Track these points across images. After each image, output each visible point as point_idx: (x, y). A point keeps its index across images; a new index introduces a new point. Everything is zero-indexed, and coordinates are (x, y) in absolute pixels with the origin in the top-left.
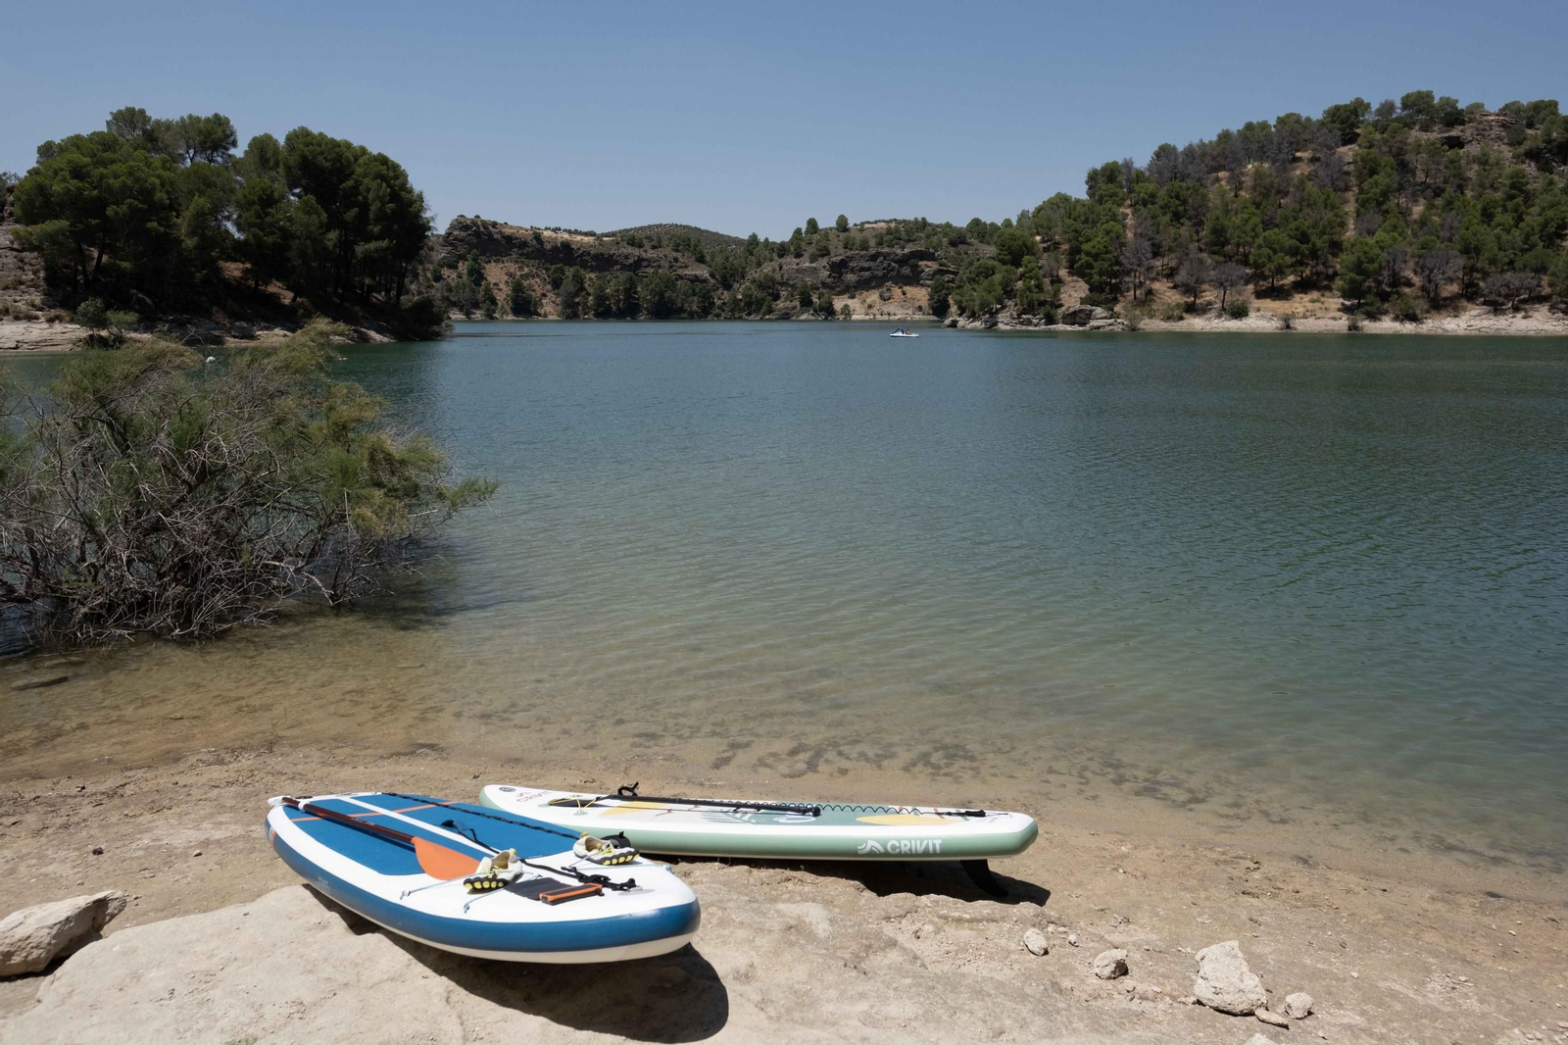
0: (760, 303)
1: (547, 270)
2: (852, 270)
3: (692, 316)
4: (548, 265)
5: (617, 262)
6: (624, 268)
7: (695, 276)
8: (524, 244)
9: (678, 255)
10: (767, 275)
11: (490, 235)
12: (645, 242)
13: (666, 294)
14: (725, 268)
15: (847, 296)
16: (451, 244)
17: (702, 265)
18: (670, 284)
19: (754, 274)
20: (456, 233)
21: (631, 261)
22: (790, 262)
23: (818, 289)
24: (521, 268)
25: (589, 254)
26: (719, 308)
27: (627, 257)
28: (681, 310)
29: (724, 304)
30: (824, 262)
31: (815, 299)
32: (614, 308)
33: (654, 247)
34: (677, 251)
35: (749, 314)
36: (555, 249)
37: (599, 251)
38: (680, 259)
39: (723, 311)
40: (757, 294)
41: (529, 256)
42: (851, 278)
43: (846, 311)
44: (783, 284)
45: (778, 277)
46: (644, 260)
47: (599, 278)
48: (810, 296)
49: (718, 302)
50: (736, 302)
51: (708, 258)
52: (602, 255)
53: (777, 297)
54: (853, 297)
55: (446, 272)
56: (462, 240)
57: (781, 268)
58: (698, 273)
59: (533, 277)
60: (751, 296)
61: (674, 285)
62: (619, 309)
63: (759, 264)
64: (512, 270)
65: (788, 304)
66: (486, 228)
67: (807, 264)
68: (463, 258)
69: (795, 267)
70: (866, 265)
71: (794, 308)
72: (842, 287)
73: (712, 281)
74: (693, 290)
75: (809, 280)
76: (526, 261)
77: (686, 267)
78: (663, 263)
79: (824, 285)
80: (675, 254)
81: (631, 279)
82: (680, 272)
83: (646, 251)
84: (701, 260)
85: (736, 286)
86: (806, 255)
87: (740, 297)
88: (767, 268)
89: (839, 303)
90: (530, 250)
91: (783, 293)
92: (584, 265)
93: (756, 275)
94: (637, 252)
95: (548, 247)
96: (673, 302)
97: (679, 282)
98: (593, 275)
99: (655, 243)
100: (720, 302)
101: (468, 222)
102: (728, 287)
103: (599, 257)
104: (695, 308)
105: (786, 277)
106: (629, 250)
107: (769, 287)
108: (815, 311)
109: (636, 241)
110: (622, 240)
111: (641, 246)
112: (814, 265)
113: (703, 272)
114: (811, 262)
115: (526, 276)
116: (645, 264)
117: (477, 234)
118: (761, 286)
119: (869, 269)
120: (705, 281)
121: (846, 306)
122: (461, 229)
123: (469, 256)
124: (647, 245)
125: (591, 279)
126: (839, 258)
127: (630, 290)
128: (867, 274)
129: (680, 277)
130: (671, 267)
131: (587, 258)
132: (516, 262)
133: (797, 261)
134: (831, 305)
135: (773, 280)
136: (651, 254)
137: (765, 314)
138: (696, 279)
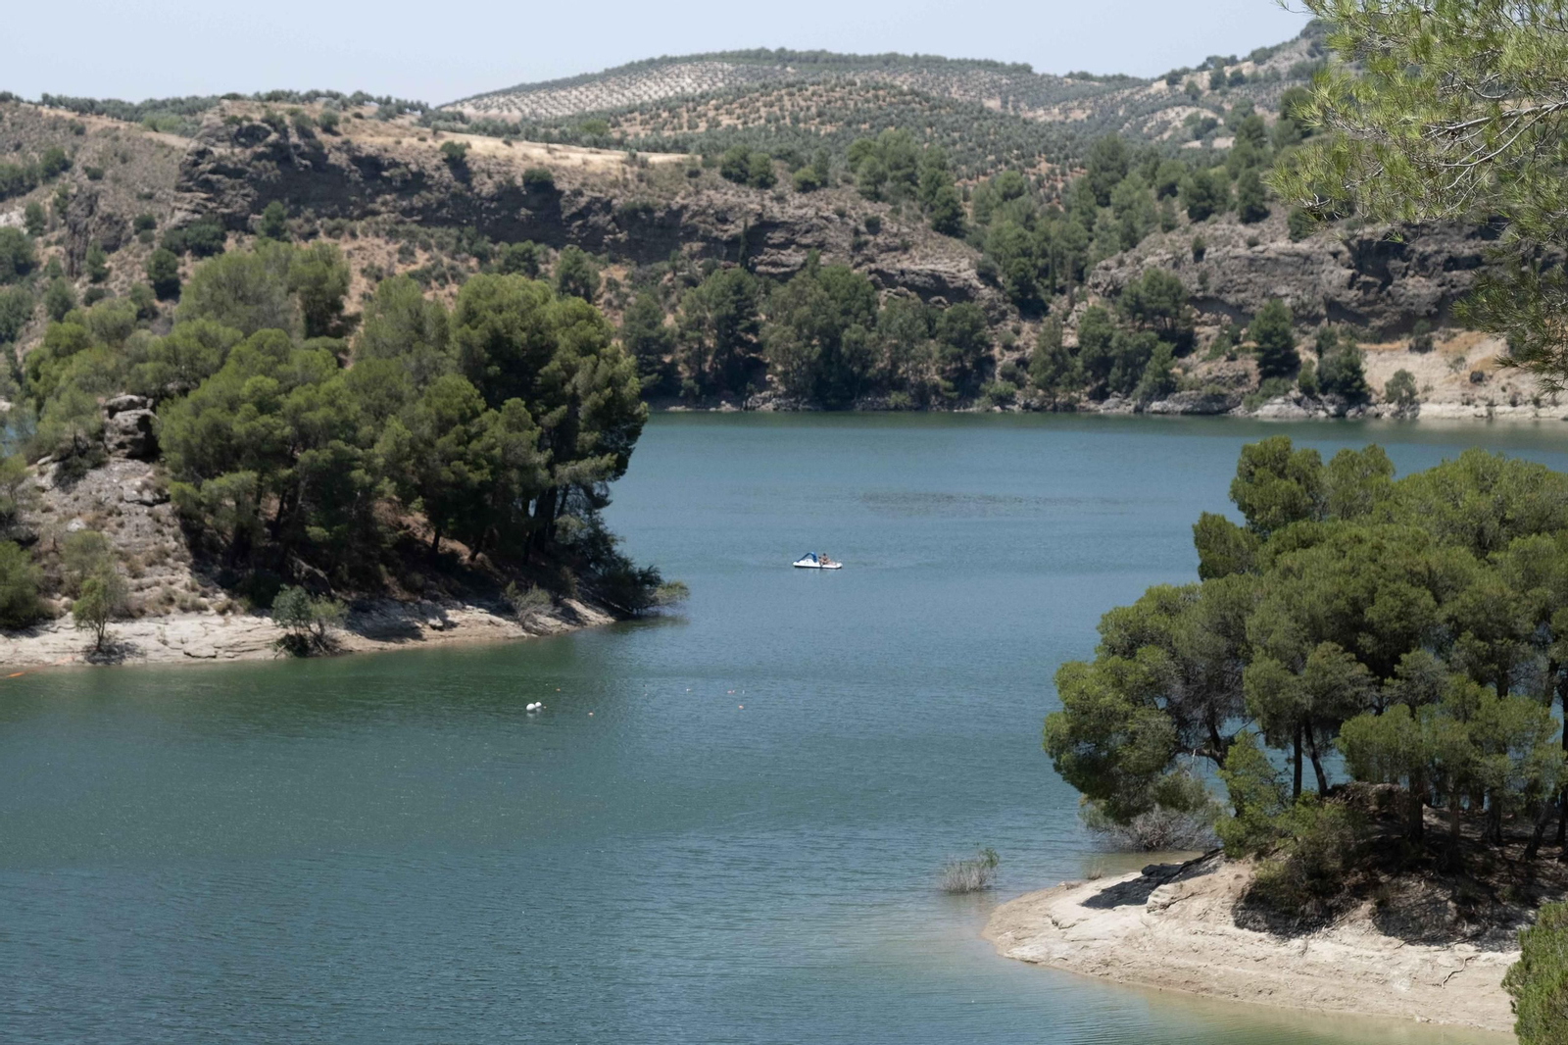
0: (1134, 362)
1: (483, 257)
2: (1423, 265)
3: (922, 400)
4: (485, 243)
5: (691, 234)
6: (712, 246)
7: (934, 276)
8: (415, 182)
9: (880, 210)
10: (1154, 281)
11: (318, 155)
12: (778, 168)
13: (848, 335)
14: (1026, 253)
15: (1405, 342)
16: (206, 185)
17: (954, 242)
18: (858, 303)
19: (1112, 268)
20: (220, 150)
21: (735, 229)
22: (1227, 234)
23: (1315, 320)
24: (406, 254)
25: (607, 206)
26: (1008, 376)
27: (722, 218)
28: (891, 382)
29: (1022, 363)
30: (1331, 239)
31: (1306, 354)
32: (684, 372)
33: (806, 187)
34: (876, 197)
35: (1100, 395)
36: (507, 194)
37: (637, 200)
38: (889, 225)
39: (1020, 385)
40: (1124, 333)
41: (429, 217)
42: (1418, 288)
43: (1403, 390)
44: (1205, 303)
45: (1189, 281)
46: (774, 225)
47: (638, 282)
48: (1289, 344)
49: (1005, 359)
50: (1059, 358)
51: (969, 219)
52: (648, 210)
53: (1185, 344)
54: (1424, 347)
55: (190, 267)
56: (236, 173)
57: (1199, 253)
58: (943, 267)
59: (443, 279)
60: (1106, 340)
61: (870, 304)
62: (700, 377)
63: (1131, 240)
64: (381, 260)
65: (1221, 367)
66: (305, 133)
67: (1283, 244)
68: (237, 224)
69: (1242, 250)
70: (1466, 249)
71: (1240, 380)
72: (1392, 316)
73: (987, 292)
74: (930, 322)
75: (1288, 294)
76: (422, 232)
77: (905, 248)
78: (832, 235)
79: (1335, 309)
80: (871, 209)
81: (739, 289)
82: (887, 263)
83: (780, 199)
84: (950, 226)
85: (1057, 305)
86: (1279, 215)
87: (1071, 341)
88: (1156, 253)
89: (1380, 366)
90: (433, 197)
91: (1207, 333)
92: (592, 242)
93: (1122, 275)
94: (752, 201)
95: (487, 187)
96: (862, 356)
97: (883, 295)
98: (618, 273)
99: (807, 172)
100: (1010, 358)
101: (257, 117)
102: (1032, 307)
103: (631, 217)
104: (934, 377)
105: (1214, 282)
106: (729, 195)
107: (1164, 313)
108: (1307, 390)
109: (753, 168)
110: (709, 164)
111: (765, 183)
112: (1303, 246)
113: (956, 263)
114: (1296, 236)
115: (424, 277)
116: (778, 237)
117: (281, 154)
118: (1138, 309)
119: (1474, 262)
120: (963, 294)
121: (1403, 377)
122: (234, 140)
123: (256, 220)
124: (785, 184)
125: (613, 284)
126: (1382, 228)
127: (735, 322)
128: (1465, 277)
129: (886, 279)
130: (858, 247)
131: (601, 219)
132: (392, 235)
133: (1250, 231)
134: (1357, 372)
135: (1174, 291)
136: (796, 207)
137: (1149, 397)
138: (936, 287)
